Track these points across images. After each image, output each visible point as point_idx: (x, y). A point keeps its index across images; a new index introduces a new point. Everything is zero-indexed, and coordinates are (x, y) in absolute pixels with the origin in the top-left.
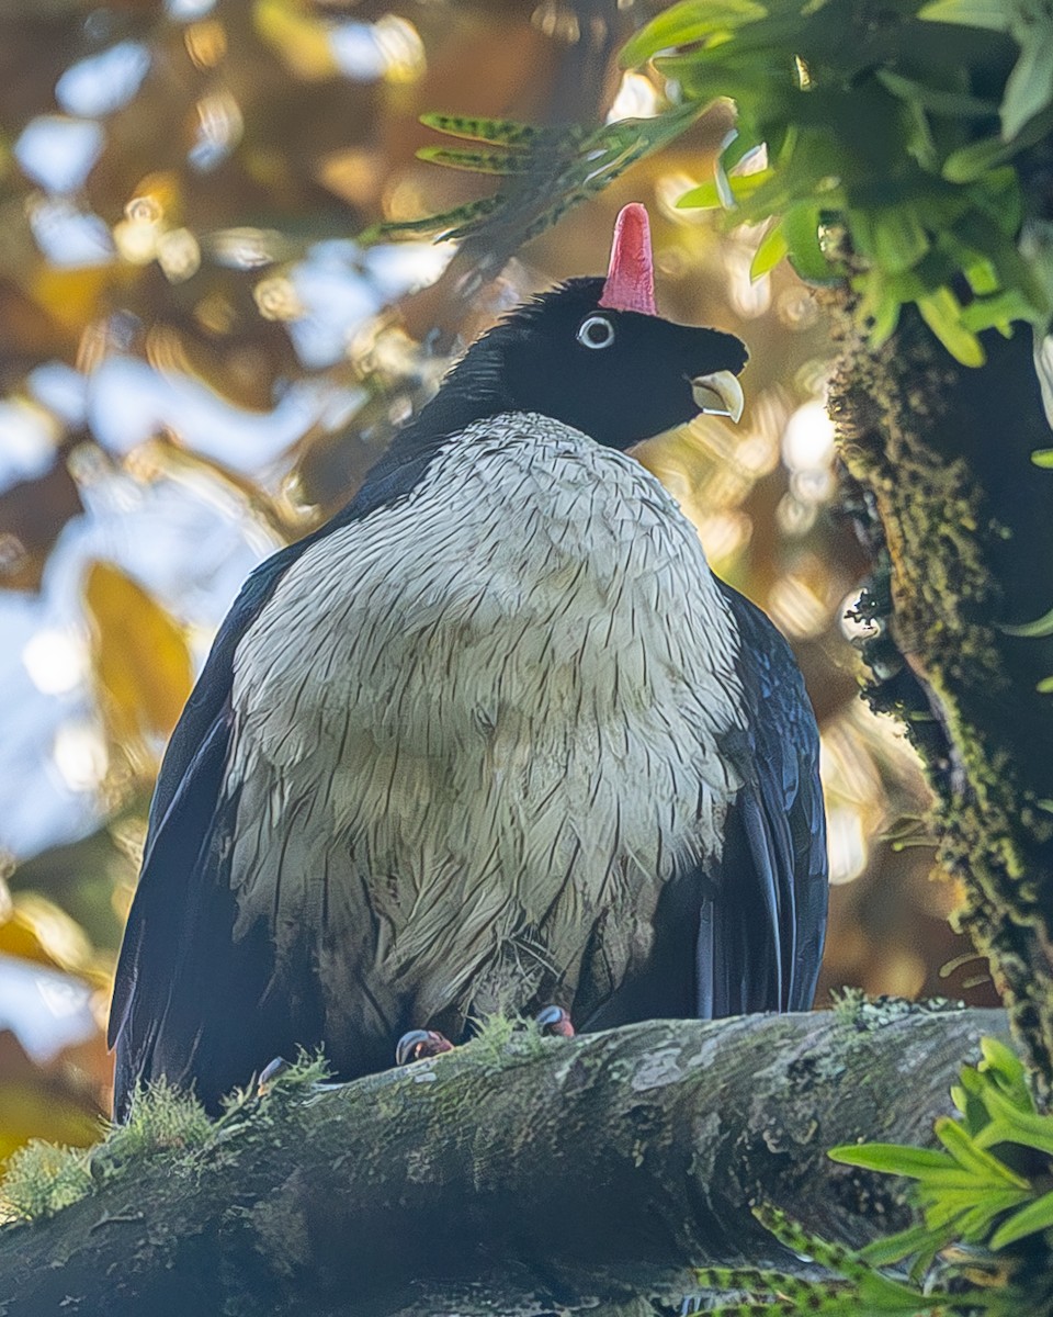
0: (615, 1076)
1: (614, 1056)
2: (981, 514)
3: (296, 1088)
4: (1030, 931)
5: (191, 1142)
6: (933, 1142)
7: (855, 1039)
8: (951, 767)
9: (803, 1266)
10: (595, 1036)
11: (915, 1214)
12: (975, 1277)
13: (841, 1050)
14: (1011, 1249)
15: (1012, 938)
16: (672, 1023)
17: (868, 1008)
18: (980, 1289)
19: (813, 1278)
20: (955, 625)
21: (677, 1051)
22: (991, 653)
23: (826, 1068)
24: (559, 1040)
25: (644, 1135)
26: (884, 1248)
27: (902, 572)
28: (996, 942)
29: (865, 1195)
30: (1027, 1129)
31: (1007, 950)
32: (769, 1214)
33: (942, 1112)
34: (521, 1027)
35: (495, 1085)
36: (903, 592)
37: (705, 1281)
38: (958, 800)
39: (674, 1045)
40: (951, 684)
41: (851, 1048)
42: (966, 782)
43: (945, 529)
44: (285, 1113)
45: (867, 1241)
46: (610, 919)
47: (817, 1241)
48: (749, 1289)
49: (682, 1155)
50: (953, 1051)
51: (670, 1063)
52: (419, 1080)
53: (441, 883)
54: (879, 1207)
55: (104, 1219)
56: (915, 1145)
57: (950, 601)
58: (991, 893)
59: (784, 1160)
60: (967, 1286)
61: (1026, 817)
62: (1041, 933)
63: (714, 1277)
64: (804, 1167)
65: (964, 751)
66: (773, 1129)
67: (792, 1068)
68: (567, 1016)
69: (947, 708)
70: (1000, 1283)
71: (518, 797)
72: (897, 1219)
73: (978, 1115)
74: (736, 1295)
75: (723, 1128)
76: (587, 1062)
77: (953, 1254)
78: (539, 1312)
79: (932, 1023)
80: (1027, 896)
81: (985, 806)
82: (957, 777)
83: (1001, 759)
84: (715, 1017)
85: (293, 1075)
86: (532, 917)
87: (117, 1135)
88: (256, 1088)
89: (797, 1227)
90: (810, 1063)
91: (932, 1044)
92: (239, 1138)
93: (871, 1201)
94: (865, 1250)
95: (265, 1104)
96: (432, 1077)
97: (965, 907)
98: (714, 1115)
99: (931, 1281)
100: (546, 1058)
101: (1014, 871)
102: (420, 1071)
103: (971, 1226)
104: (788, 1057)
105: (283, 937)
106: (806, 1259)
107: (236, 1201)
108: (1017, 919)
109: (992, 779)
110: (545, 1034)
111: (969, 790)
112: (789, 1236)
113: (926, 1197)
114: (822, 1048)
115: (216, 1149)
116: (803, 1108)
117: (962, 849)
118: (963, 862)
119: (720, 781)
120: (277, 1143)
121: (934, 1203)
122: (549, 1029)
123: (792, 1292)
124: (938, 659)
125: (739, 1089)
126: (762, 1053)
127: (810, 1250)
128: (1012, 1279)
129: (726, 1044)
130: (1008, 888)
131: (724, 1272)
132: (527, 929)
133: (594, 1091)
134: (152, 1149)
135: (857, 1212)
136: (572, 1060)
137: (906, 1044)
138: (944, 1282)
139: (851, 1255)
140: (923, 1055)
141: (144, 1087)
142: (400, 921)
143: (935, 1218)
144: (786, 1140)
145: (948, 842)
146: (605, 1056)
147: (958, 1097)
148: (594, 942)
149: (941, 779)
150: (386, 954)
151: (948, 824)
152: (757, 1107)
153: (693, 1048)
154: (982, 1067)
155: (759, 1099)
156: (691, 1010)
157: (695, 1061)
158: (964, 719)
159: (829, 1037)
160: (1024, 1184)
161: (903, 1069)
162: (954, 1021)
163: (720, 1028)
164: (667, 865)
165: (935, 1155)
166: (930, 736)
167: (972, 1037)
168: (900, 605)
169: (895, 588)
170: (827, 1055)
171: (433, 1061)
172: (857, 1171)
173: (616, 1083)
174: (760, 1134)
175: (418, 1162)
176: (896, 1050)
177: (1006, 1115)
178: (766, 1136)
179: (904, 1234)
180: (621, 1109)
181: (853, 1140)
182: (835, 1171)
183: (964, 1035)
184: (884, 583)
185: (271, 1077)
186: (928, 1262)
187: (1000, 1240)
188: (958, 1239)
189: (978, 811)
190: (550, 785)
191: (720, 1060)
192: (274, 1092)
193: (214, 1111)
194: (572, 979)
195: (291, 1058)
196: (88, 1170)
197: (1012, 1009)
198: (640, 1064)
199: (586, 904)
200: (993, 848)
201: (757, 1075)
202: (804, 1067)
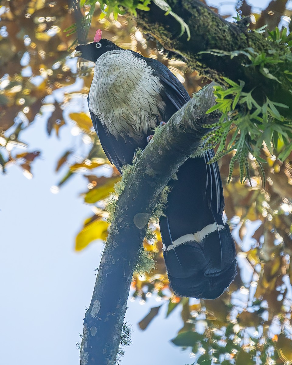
0: (174, 124)
1: (173, 122)
2: (164, 26)
3: (139, 155)
4: (208, 70)
5: (132, 170)
6: (217, 103)
7: (198, 98)
8: (184, 59)
9: (213, 129)
10: (169, 121)
11: (221, 113)
12: (234, 115)
13: (198, 101)
14: (236, 108)
15: (207, 72)
16: (176, 113)
17: (197, 94)
18: (236, 116)
19: (216, 129)
20: (171, 42)
21: (179, 116)
22: (178, 42)
23: (198, 104)
24: (165, 125)
25: (183, 129)
26: (221, 119)
27: (160, 40)
28: (205, 74)
29: (214, 115)
30: (226, 93)
31: (207, 74)
32: (205, 126)
33: (215, 99)
34: (159, 127)
35: (161, 136)
36: (162, 43)
37: (204, 139)
38: (188, 61)
39: (178, 115)
40: (176, 49)
41: (199, 100)
42: (187, 59)
43: (161, 32)
44: (140, 158)
45: (218, 120)
46: (158, 104)
47: (213, 125)
48: (209, 136)
49: (189, 127)
50: (210, 91)
51: (179, 118)
52: (153, 142)
53: (136, 116)
54: (217, 115)
55: (129, 187)
56: (215, 105)
57: (168, 39)
58: (200, 69)
59: (201, 119)
60: (234, 117)
61: (197, 57)
62: (209, 69)
63: (204, 138)
64: (204, 117)
65: (184, 55)
66: (197, 116)
67: (194, 107)
68: (163, 122)
69: (178, 52)
70: (237, 113)
71: (135, 99)
72: (220, 115)
73: (219, 96)
74: (208, 138)
75: (191, 120)
76: (170, 125)
77: (229, 114)
78: (188, 158)
79: (205, 90)
80: (204, 66)
81: (192, 60)
82: (186, 59)
83: (189, 53)
84: (180, 108)
85: (138, 153)
86: (149, 111)
87: (123, 176)
88: (135, 158)
89: (209, 125)
90: (195, 105)
91: (208, 92)
92: (137, 165)
93: (215, 115)
94: (219, 122)
95: (137, 159)
96: (154, 141)
97: (198, 73)
98: (189, 120)
99: (229, 119)
100: (165, 129)
101: (201, 65)
102: (152, 141)
103: (229, 109)
104: (192, 107)
105: (122, 136)
106: (213, 128)
107: (143, 173)
108: (206, 70)
109: (189, 56)
110: (162, 126)
111: (188, 60)
112: (209, 127)
113: (221, 110)
114: (195, 102)
115: (136, 168)
116: (199, 111)
117: (193, 67)
118: (194, 68)
119: (156, 79)
120: (142, 162)
121: (222, 110)
122: (163, 125)
123: (215, 133)
124: (172, 47)
125: (190, 114)
126: (189, 108)
127: (213, 126)
128: (238, 112)
129: (184, 111)
130: (202, 67)
131: (205, 137)
132: (150, 113)
133: (173, 128)
134: (128, 175)
135: (214, 118)
136: (168, 126)
137: (204, 94)
138: (231, 118)
139: (218, 123)
140: (207, 94)
141: (122, 168)
142: (134, 124)
143: (224, 112)
144: (200, 116)
145: (191, 67)
146: (171, 123)
147: (215, 96)
148: (158, 108)
149: (184, 61)
150: (136, 129)
151: (189, 65)
152: (194, 115)
153: (181, 114)
154: (215, 90)
155: (193, 114)
156: (177, 110)
157: (182, 115)
158: (181, 52)
159: (195, 101)
160: (231, 100)
161: (206, 98)
162: (208, 88)
163: (182, 110)
164: (158, 93)
165: (218, 105)
166: (179, 57)
167: (211, 88)
168: (163, 44)
169: (161, 43)
170: (196, 103)
171: (152, 139)
172: (211, 113)
173: (175, 125)
174: (196, 118)
175: (160, 152)
176: (204, 96)
177: (222, 93)
178: (197, 117)
179: (222, 116)
180: (178, 128)
181: (207, 110)
182: (208, 115)
183: (210, 88)
184: (159, 43)
185: (135, 156)
186: (227, 117)
187: (233, 108)
188: (228, 112)
189: (191, 61)
190: (137, 95)
191: (185, 113)
192: (137, 157)
193: (132, 164)
194: (159, 114)
195: (136, 152)
196: (123, 183)
197: (214, 81)
198: (176, 121)
199: (154, 104)
200: (196, 64)
201: (190, 111)
202: (195, 106)
